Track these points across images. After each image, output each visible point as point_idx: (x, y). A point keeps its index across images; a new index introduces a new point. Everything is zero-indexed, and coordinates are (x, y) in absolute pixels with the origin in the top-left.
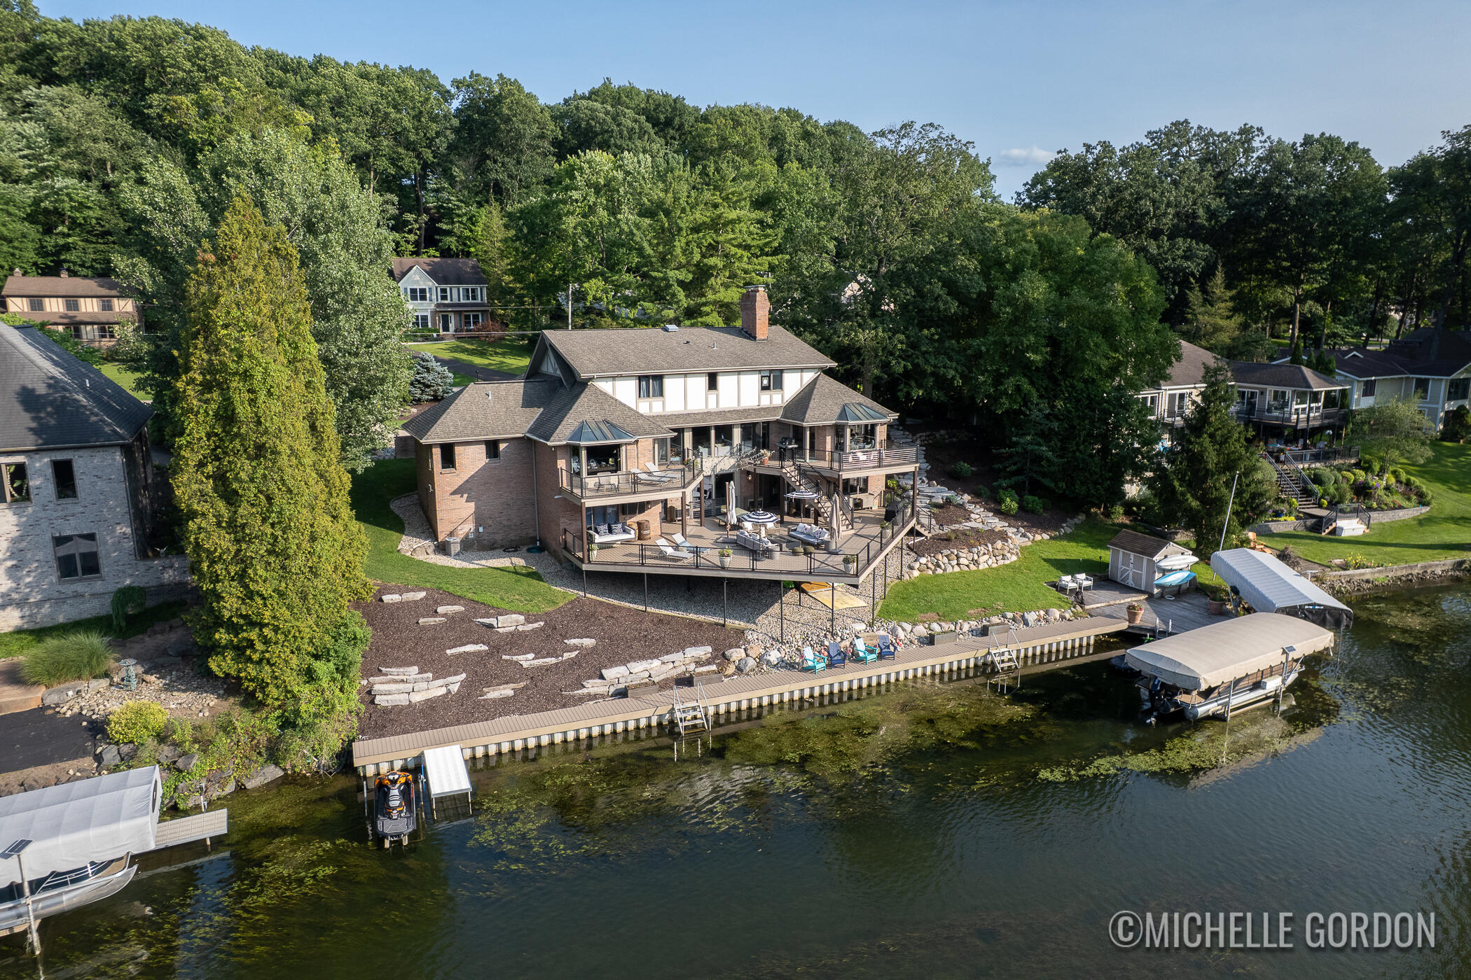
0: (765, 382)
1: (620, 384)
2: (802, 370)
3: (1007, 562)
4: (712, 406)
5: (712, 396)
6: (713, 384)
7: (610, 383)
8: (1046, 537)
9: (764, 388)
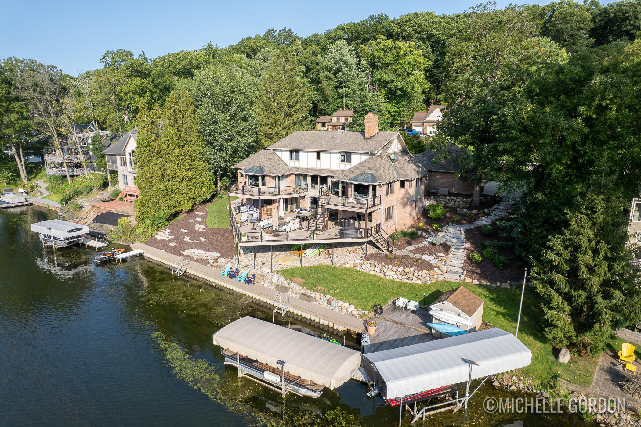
0: (343, 158)
1: (284, 153)
2: (361, 154)
3: (410, 282)
4: (318, 167)
5: (319, 162)
6: (319, 157)
7: (280, 152)
8: (476, 282)
9: (343, 161)
